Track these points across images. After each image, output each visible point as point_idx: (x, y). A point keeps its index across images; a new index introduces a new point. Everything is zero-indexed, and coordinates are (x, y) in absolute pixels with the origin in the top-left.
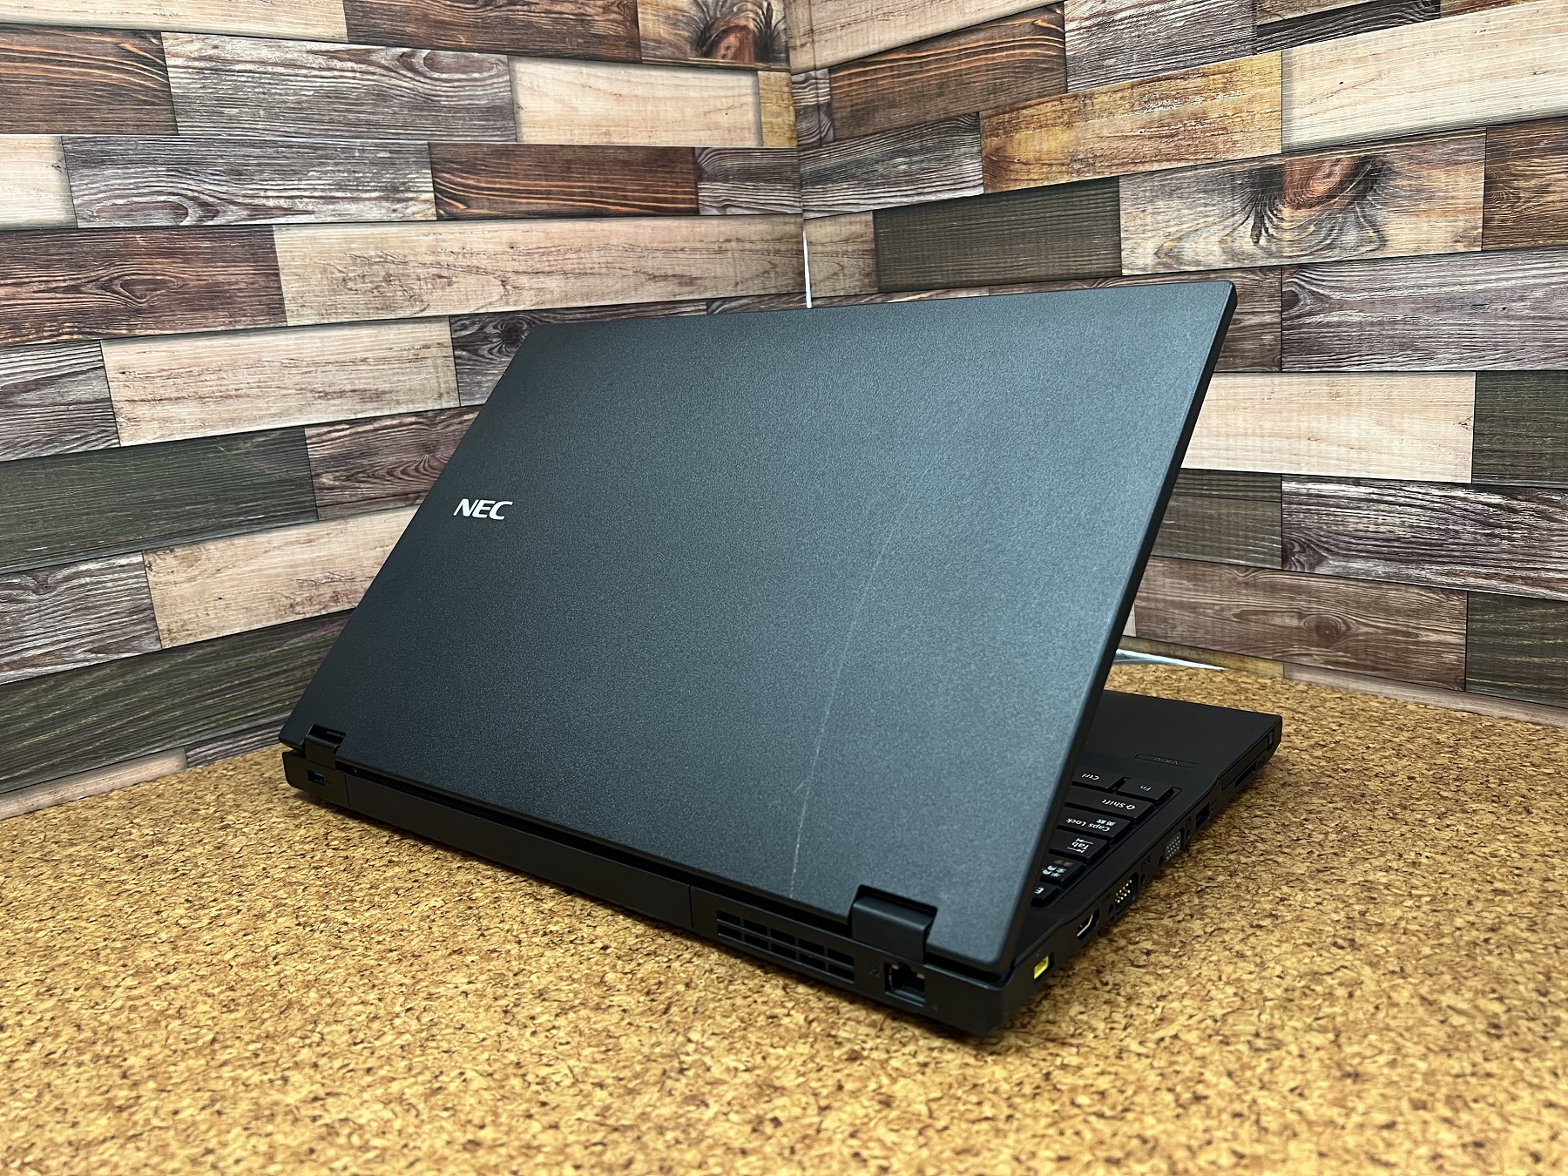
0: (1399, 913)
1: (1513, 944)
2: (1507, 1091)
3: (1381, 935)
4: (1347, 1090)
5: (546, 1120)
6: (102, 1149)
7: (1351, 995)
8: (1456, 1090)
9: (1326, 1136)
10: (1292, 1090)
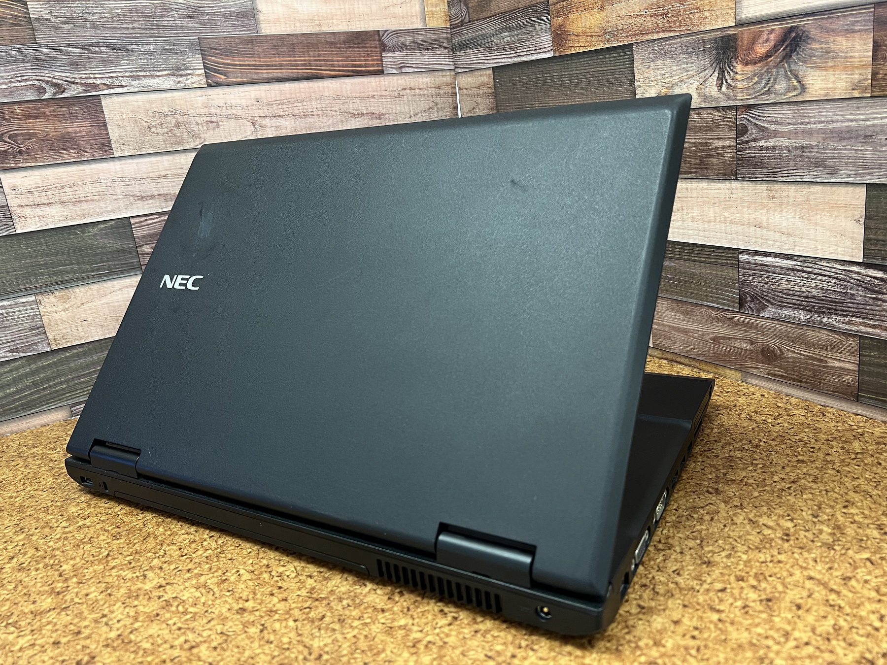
0: (744, 474)
1: (802, 491)
2: (788, 571)
3: (733, 486)
4: (703, 571)
5: (281, 596)
6: (48, 616)
7: (712, 519)
8: (761, 570)
9: (689, 596)
10: (674, 572)
